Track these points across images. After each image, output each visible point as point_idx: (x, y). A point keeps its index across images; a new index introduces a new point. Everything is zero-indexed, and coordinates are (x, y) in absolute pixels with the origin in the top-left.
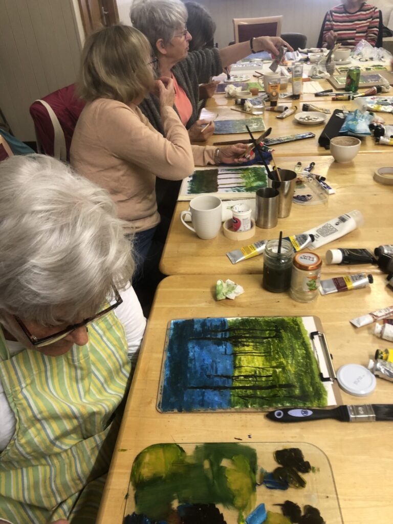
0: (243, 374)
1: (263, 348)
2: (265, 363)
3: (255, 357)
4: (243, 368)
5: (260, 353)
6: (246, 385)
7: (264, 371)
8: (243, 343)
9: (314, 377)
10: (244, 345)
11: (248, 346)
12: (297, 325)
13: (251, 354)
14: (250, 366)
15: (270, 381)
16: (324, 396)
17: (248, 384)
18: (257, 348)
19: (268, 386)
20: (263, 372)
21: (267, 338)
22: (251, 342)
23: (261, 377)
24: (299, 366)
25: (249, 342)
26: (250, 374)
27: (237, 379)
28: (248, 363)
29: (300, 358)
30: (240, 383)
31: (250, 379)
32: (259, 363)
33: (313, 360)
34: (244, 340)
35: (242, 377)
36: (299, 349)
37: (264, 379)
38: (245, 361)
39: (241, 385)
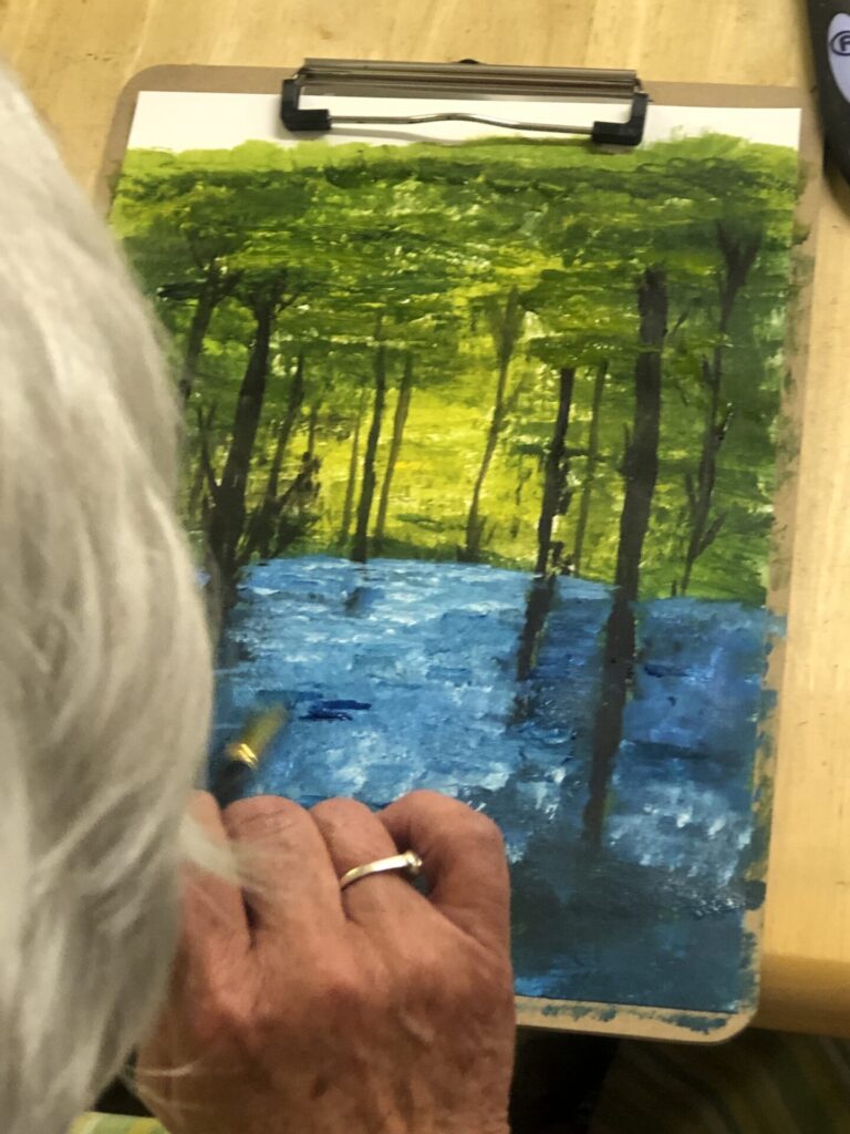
0: (533, 518)
1: (342, 389)
2: (467, 393)
3: (406, 435)
4: (484, 511)
5: (380, 406)
6: (619, 507)
7: (523, 401)
8: (282, 491)
9: (603, 172)
10: (305, 486)
11: (311, 463)
12: (184, 183)
13: (383, 454)
14: (473, 473)
15: (600, 382)
16: (734, 154)
17: (610, 500)
18: (334, 419)
19: (632, 400)
20: (529, 411)
21: (261, 356)
22: (283, 441)
23: (562, 425)
24: (516, 227)
25: (281, 454)
26: (537, 477)
27: (567, 552)
28: (453, 478)
29: (454, 214)
30: (596, 539)
31: (574, 480)
32: (458, 424)
33: (481, 155)
34: (257, 479)
35: (556, 521)
36: (380, 207)
37: (580, 414)
38: (433, 494)
39: (615, 538)
